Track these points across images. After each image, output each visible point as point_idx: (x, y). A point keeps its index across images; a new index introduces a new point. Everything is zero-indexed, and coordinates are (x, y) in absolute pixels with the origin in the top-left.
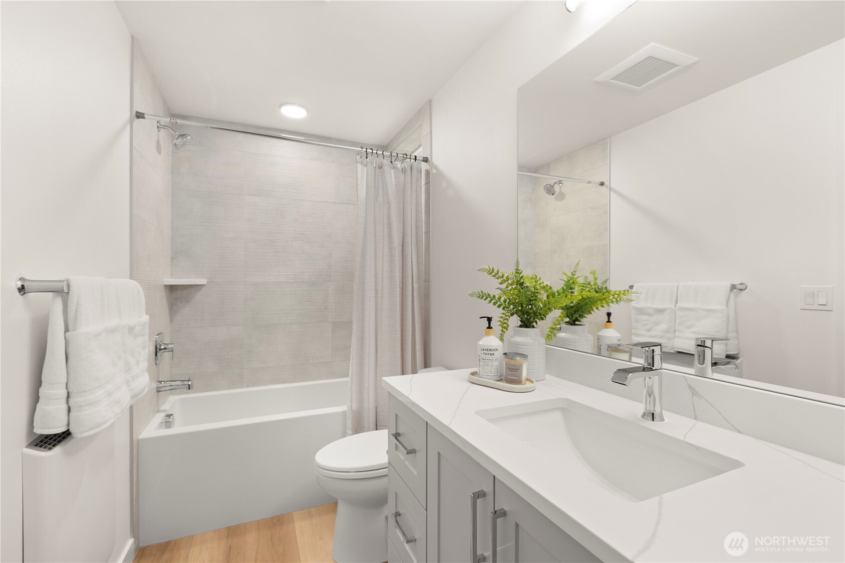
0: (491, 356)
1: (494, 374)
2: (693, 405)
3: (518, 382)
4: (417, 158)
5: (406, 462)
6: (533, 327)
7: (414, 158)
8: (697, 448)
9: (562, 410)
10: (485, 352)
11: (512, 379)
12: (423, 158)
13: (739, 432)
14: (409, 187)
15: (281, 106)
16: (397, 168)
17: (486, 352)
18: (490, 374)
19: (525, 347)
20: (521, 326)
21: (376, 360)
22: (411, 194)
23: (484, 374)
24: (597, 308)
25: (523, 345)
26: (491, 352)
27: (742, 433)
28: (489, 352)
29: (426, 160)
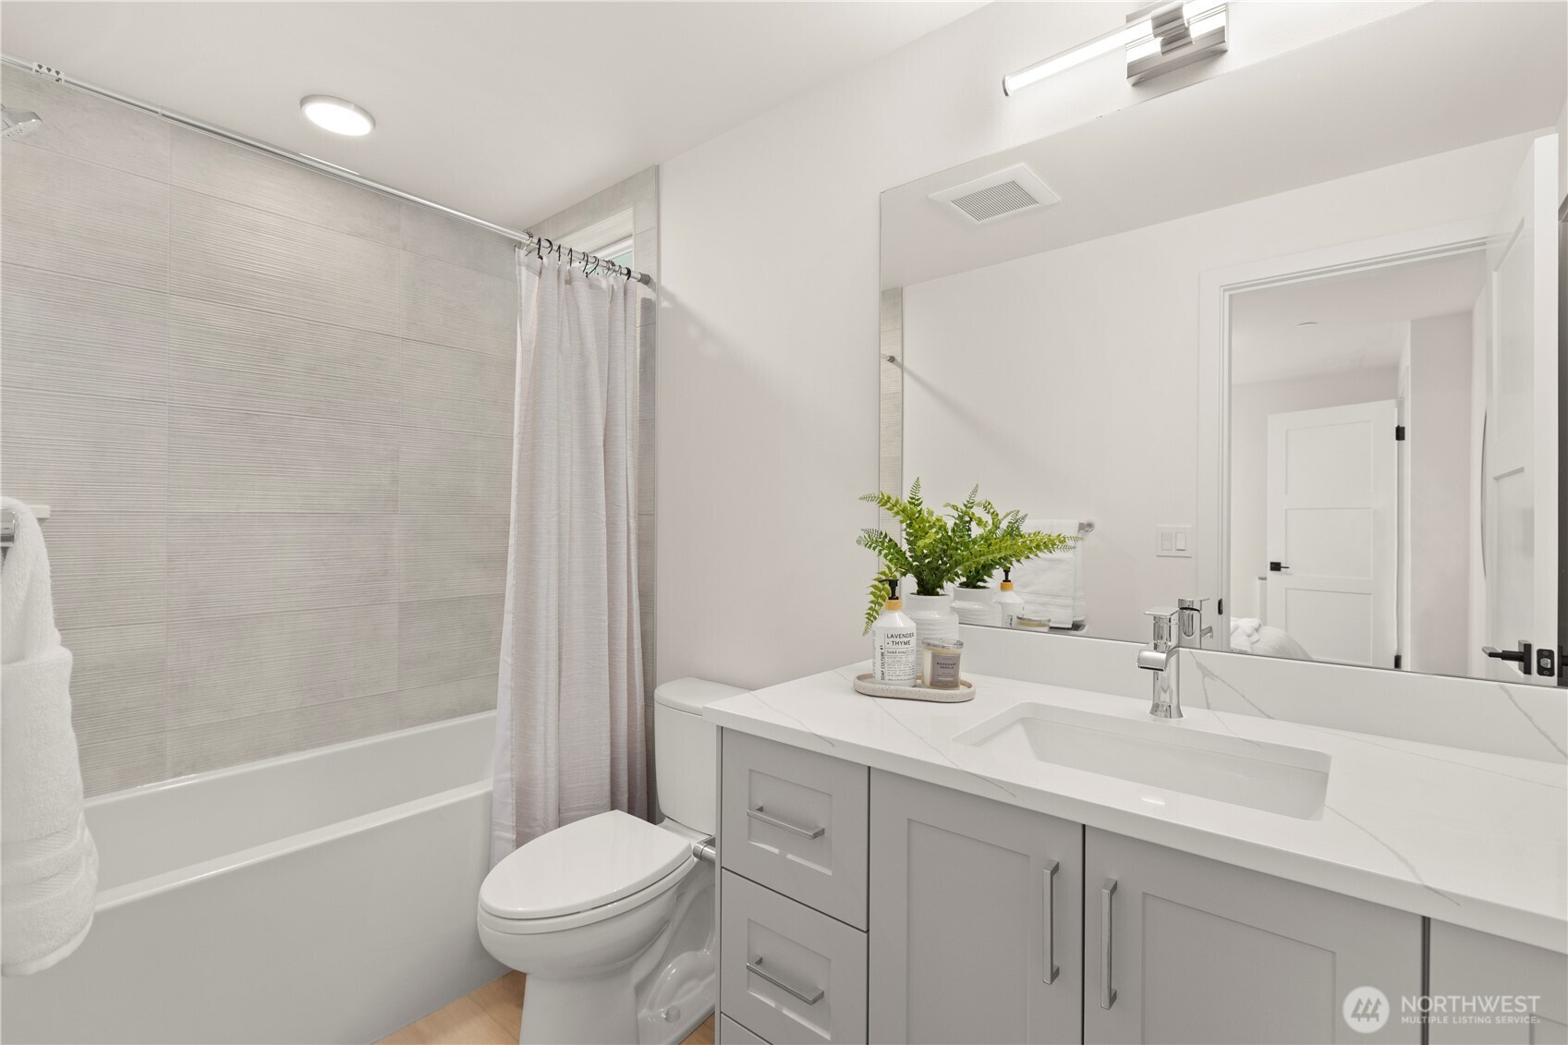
0: (907, 646)
1: (909, 677)
2: (1205, 689)
3: (954, 684)
4: (632, 274)
5: (790, 856)
6: (937, 594)
7: (626, 272)
8: (1258, 744)
9: (1023, 721)
10: (895, 640)
11: (945, 681)
12: (642, 275)
13: (1269, 717)
14: (622, 329)
15: (304, 101)
16: (599, 288)
17: (897, 640)
18: (904, 678)
19: (932, 627)
20: (919, 593)
21: (560, 677)
22: (625, 343)
23: (891, 678)
24: (1018, 561)
25: (933, 625)
26: (906, 640)
27: (1273, 718)
28: (902, 640)
29: (646, 280)
